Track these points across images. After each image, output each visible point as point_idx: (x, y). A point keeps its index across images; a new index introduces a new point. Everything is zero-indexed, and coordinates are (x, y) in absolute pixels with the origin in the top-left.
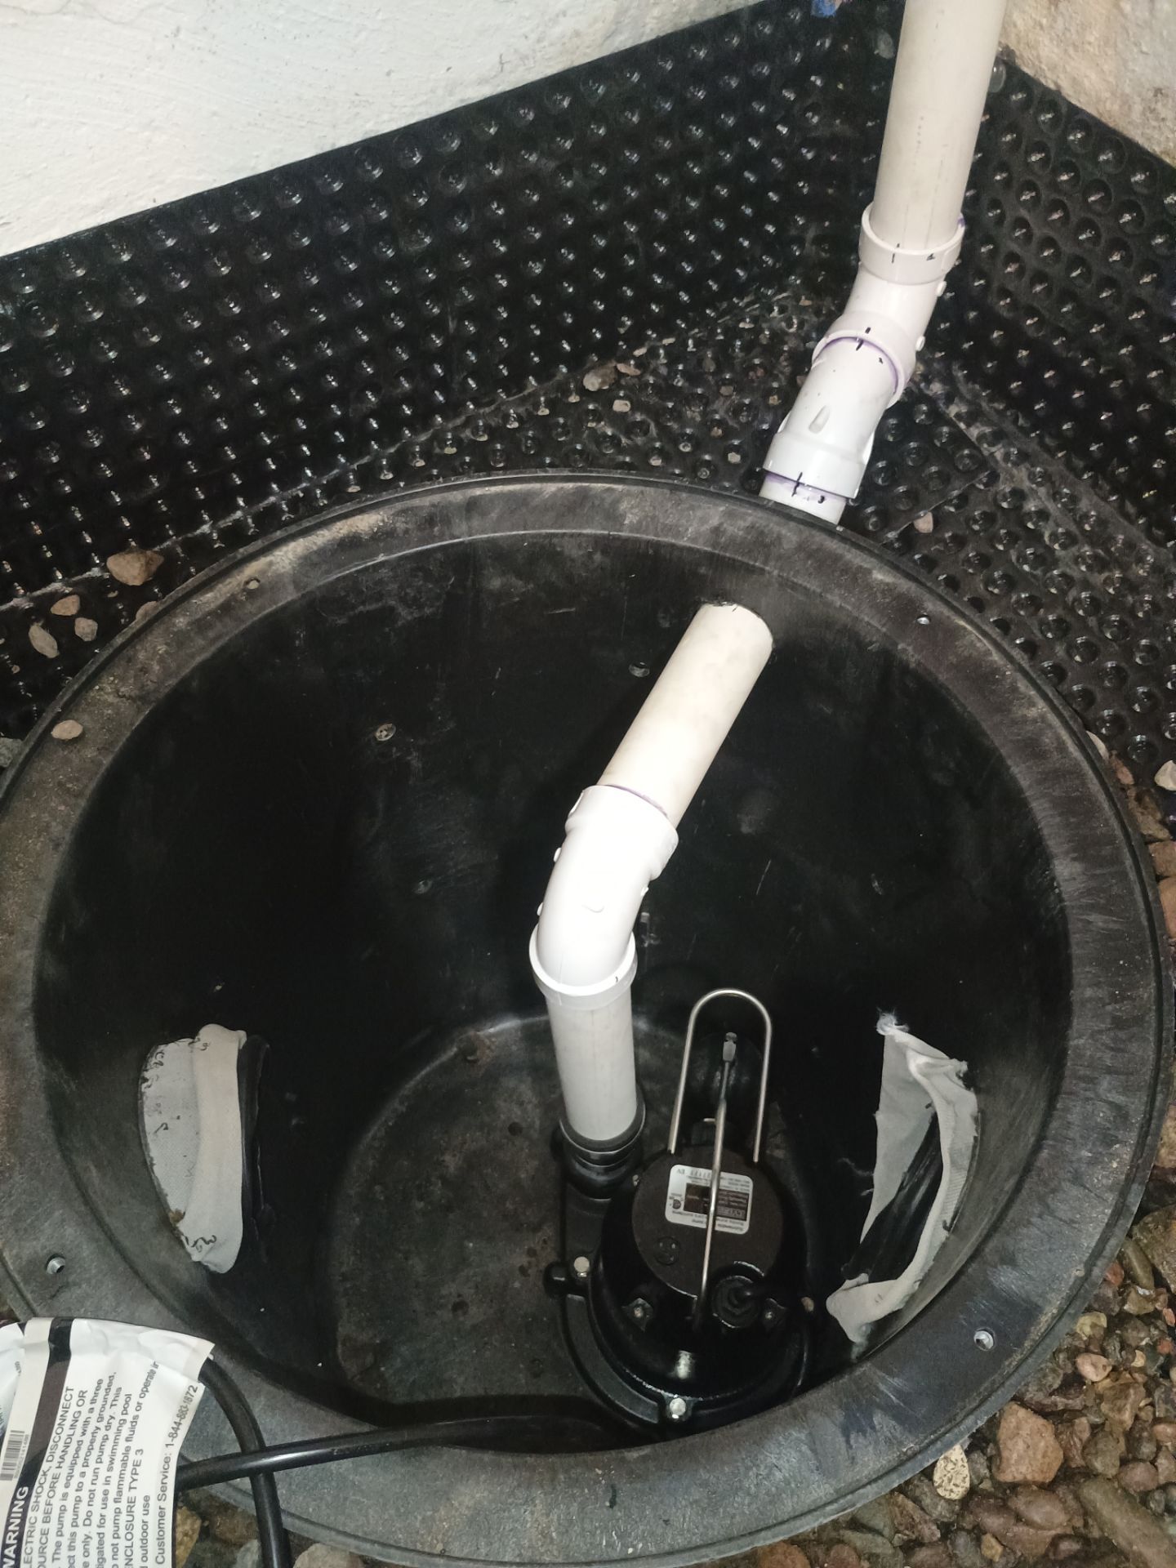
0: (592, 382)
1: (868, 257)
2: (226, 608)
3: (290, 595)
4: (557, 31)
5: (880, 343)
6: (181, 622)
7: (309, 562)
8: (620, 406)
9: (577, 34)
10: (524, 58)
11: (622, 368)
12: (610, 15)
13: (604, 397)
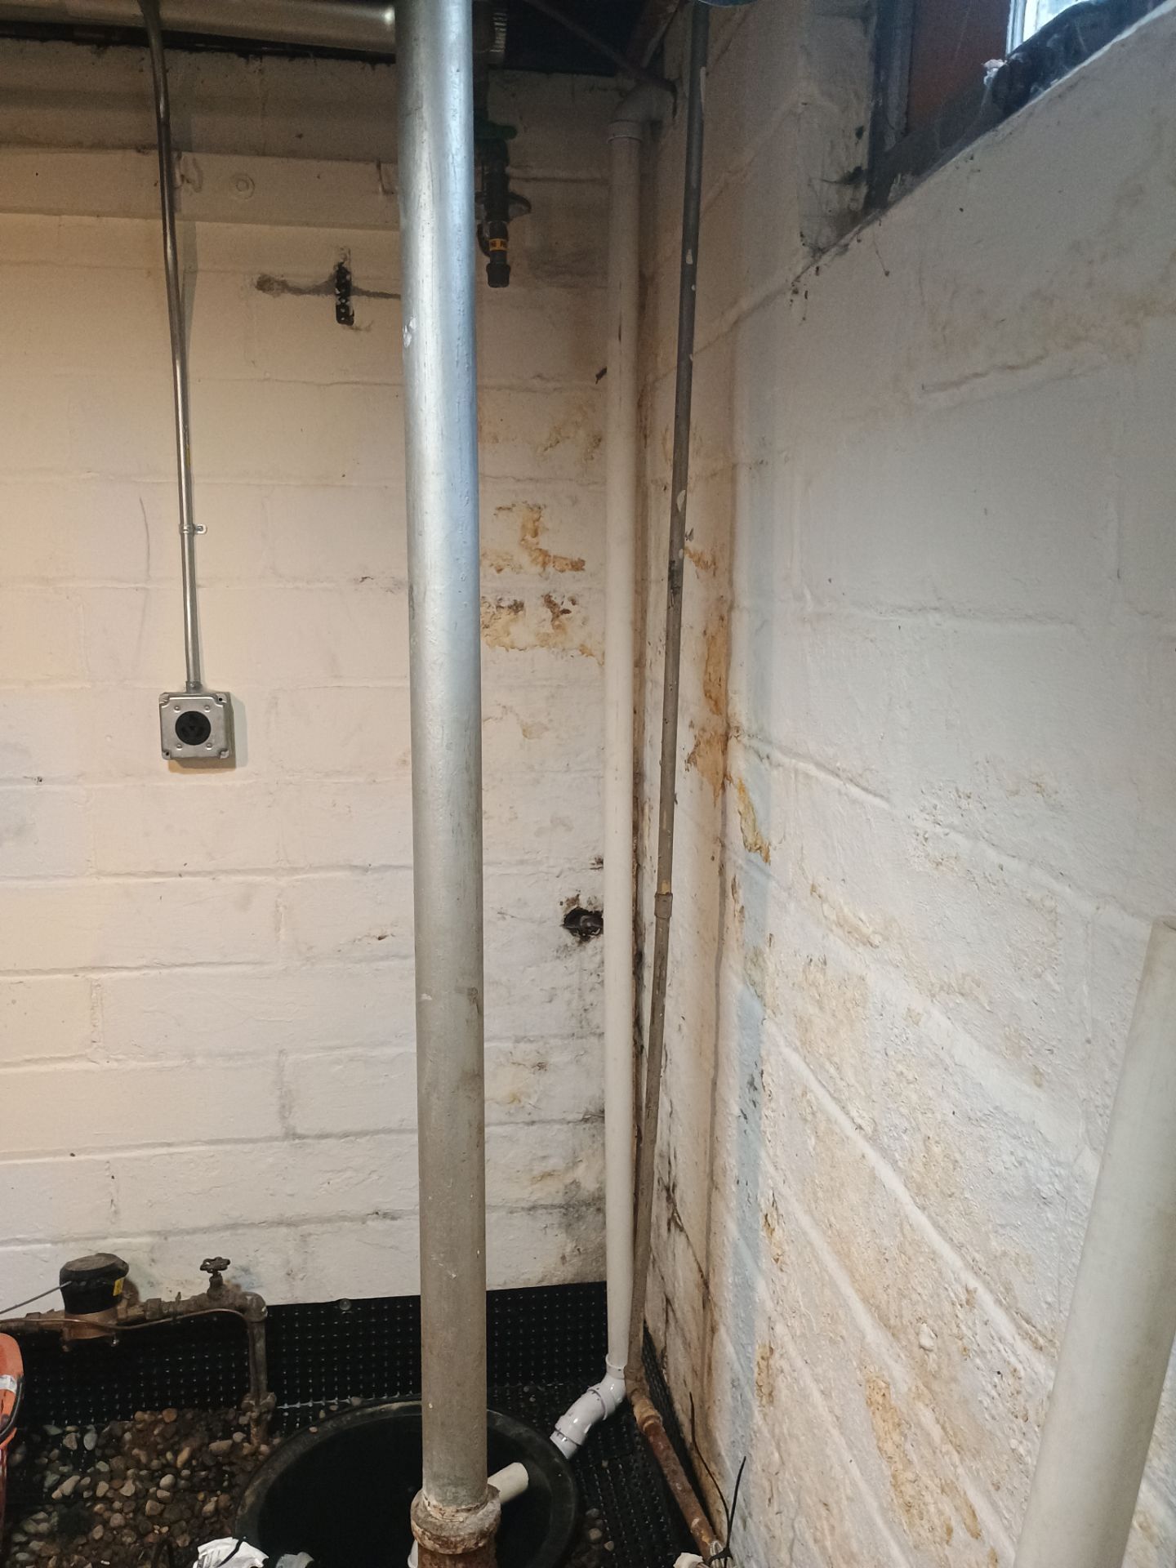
0: (526, 1389)
1: (608, 1370)
2: (372, 1414)
3: (391, 1416)
4: (522, 1277)
5: (600, 1394)
6: (358, 1414)
7: (401, 1409)
8: (532, 1399)
9: (529, 1279)
10: (513, 1282)
11: (539, 1388)
12: (540, 1276)
13: (528, 1395)
